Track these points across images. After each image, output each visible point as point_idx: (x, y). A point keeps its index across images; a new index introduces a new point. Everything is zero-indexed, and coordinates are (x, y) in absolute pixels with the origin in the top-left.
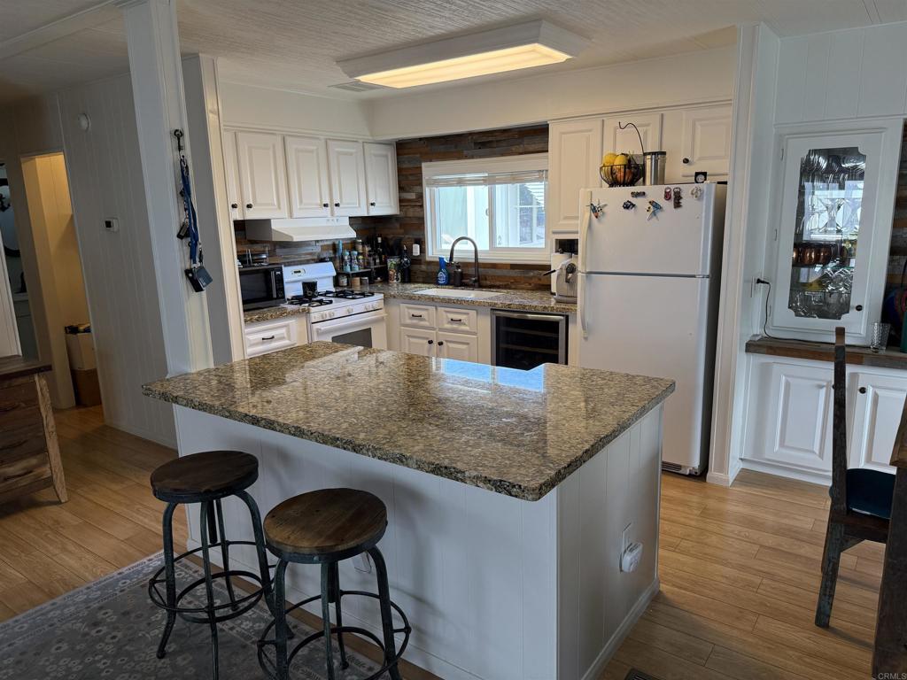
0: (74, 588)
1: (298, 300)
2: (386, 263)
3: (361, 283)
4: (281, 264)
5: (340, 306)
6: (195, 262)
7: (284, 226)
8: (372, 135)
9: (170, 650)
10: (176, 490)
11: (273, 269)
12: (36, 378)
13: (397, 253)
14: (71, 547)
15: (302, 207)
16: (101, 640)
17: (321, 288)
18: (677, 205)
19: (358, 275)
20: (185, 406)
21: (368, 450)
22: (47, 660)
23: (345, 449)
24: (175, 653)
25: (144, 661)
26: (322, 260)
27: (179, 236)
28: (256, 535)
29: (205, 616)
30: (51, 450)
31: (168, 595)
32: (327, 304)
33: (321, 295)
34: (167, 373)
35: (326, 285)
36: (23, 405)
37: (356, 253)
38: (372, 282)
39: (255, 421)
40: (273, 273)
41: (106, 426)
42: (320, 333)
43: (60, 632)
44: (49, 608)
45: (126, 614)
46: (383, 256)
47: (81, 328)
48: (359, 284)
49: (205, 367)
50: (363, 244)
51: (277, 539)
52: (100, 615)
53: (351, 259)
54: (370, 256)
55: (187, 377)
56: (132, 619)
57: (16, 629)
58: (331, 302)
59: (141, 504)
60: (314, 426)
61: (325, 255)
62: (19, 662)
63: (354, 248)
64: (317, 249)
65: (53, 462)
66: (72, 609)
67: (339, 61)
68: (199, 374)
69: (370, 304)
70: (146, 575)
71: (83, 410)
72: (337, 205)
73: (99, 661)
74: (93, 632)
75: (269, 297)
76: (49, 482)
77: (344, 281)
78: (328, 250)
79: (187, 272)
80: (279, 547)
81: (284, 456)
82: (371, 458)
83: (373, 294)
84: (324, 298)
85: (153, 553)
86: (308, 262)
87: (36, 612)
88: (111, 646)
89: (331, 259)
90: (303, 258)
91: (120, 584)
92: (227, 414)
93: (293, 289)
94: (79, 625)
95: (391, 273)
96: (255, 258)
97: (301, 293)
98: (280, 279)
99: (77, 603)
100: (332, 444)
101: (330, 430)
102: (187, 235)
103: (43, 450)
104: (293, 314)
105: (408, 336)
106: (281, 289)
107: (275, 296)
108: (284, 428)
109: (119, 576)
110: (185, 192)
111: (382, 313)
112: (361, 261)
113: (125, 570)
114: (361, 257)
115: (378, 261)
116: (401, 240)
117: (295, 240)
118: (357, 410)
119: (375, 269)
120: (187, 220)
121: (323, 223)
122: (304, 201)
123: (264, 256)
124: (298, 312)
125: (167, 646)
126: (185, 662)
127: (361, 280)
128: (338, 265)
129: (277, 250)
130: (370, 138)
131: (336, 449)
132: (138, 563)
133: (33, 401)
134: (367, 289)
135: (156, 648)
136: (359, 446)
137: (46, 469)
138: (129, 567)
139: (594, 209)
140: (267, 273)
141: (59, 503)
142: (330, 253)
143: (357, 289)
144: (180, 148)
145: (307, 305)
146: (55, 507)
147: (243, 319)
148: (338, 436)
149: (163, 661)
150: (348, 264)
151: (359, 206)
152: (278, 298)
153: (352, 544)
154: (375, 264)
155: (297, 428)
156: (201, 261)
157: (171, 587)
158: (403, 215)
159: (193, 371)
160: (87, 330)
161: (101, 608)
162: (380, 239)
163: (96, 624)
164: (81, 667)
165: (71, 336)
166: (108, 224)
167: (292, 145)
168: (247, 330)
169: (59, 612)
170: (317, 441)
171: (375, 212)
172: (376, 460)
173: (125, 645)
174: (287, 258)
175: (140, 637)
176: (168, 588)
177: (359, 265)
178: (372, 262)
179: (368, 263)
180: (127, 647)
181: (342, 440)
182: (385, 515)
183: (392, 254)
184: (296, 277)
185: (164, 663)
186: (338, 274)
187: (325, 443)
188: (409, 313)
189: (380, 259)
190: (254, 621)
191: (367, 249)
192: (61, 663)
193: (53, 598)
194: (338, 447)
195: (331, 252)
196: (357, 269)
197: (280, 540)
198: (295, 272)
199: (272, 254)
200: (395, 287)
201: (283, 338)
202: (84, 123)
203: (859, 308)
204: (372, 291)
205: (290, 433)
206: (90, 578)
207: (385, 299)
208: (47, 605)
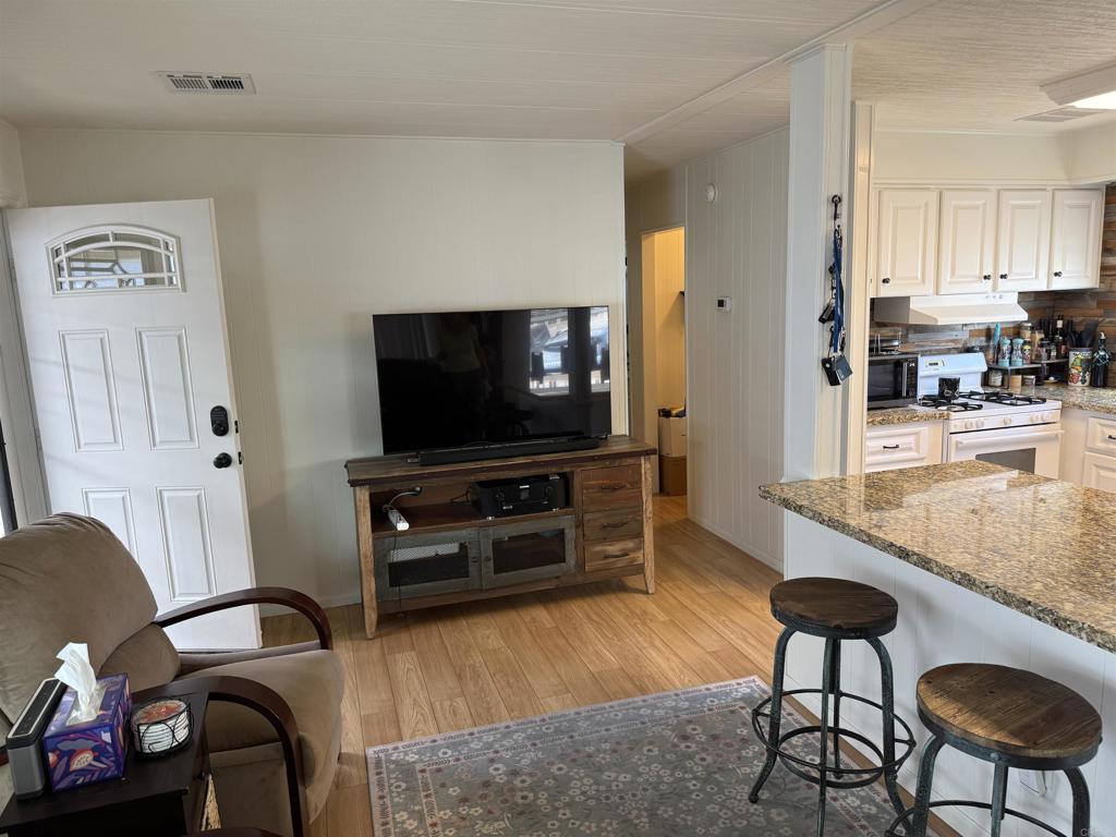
0: (664, 690)
1: (933, 401)
2: (1067, 356)
3: (1023, 383)
4: (916, 353)
5: (993, 413)
6: (835, 351)
7: (925, 306)
8: (1069, 180)
9: (764, 797)
10: (801, 616)
11: (906, 360)
12: (643, 462)
13: (1088, 343)
14: (658, 643)
15: (953, 280)
16: (691, 757)
17: (963, 388)
19: (1018, 372)
20: (810, 518)
21: (1080, 629)
22: (640, 759)
23: (1040, 619)
24: (767, 802)
25: (735, 799)
26: (969, 350)
27: (822, 320)
28: (884, 696)
29: (816, 774)
30: (646, 536)
31: (771, 735)
32: (974, 409)
33: (963, 397)
34: (782, 475)
35: (970, 383)
36: (628, 486)
37: (1021, 341)
38: (1039, 383)
39: (904, 554)
40: (905, 365)
41: (687, 520)
42: (960, 448)
43: (651, 734)
44: (641, 703)
45: (715, 737)
46: (1063, 347)
47: (674, 412)
48: (1019, 384)
49: (829, 476)
50: (1032, 328)
51: (938, 713)
52: (689, 729)
53: (1012, 349)
54: (1041, 346)
55: (810, 484)
56: (721, 746)
57: (612, 715)
58: (980, 407)
59: (727, 617)
60: (990, 578)
61: (974, 343)
62: (614, 751)
63: (1018, 335)
64: (964, 336)
65: (647, 550)
66: (662, 712)
67: (1043, 85)
68: (823, 482)
69: (1039, 414)
70: (736, 700)
71: (665, 498)
72: (1003, 277)
73: (689, 780)
74: (683, 746)
75: (897, 395)
76: (640, 569)
77: (997, 379)
78: (979, 336)
79: (825, 362)
80: (941, 725)
81: (926, 606)
82: (1084, 643)
83: (1044, 401)
84: (970, 402)
85: (742, 677)
86: (948, 351)
87: (629, 703)
88: (701, 768)
89: (983, 349)
90: (944, 346)
91: (708, 701)
92: (865, 538)
93: (927, 386)
94: (669, 733)
95: (1074, 371)
96: (885, 345)
97: (936, 391)
98: (913, 373)
99: (666, 707)
100: (1017, 607)
101: (1015, 588)
102: (830, 319)
103: (639, 535)
104: (927, 418)
105: (1097, 466)
106: (913, 386)
107: (904, 394)
108: (945, 572)
109: (707, 692)
110: (835, 269)
111: (1056, 429)
112: (1027, 353)
113: (711, 686)
114: (1027, 347)
115: (1054, 354)
116: (1096, 324)
117: (939, 324)
118: (1053, 568)
119: (1048, 364)
120: (834, 301)
121: (979, 301)
122: (957, 273)
123: (896, 343)
124: (934, 417)
125: (761, 791)
126: (781, 819)
127: (1023, 379)
128: (991, 356)
129: (910, 336)
130: (1066, 183)
131: (1024, 615)
132: (726, 683)
133: (637, 484)
134: (1032, 392)
135: (747, 790)
136: (1065, 620)
137: (640, 554)
138: (718, 684)
140: (898, 364)
141: (647, 593)
142: (982, 341)
143: (1017, 390)
144: (836, 217)
145: (945, 408)
146: (641, 596)
147: (865, 419)
148: (1029, 599)
149: (755, 806)
150: (1007, 356)
151: (1037, 277)
152: (908, 396)
153: (1050, 753)
154: (1049, 357)
155: (964, 575)
156: (842, 349)
157: (775, 726)
158: (1104, 288)
159: (816, 478)
160: (682, 414)
161: (690, 722)
162: (1060, 324)
163: (685, 738)
164: (671, 779)
165: (664, 419)
166: (721, 303)
167: (951, 200)
168: (868, 434)
169: (649, 711)
170: (994, 598)
171: (1059, 285)
172: (1093, 646)
173: (715, 773)
174: (923, 346)
175: (730, 769)
176: (771, 727)
177: (1023, 358)
178: (1044, 354)
179: (1039, 356)
180: (717, 776)
181: (1036, 606)
182: (1099, 728)
183: (1079, 345)
184: (932, 371)
185: (756, 810)
186: (990, 369)
187: (1007, 603)
188: (1103, 433)
189: (1058, 351)
190: (863, 800)
191: (1039, 336)
192: (653, 767)
193: (643, 694)
194: (1028, 613)
195: (984, 339)
196: (1019, 364)
197: (942, 716)
198: (931, 364)
199: (905, 339)
200: (1079, 391)
201: (910, 449)
202: (711, 194)
204: (1042, 395)
205: (953, 579)
206: (680, 686)
207: (1063, 409)
208: (638, 699)
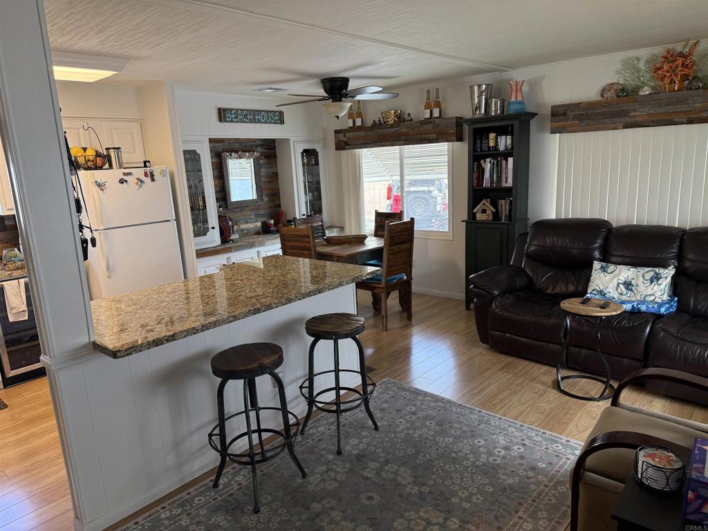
18: (153, 180)
139: (99, 185)
157: (223, 439)
203: (213, 228)
